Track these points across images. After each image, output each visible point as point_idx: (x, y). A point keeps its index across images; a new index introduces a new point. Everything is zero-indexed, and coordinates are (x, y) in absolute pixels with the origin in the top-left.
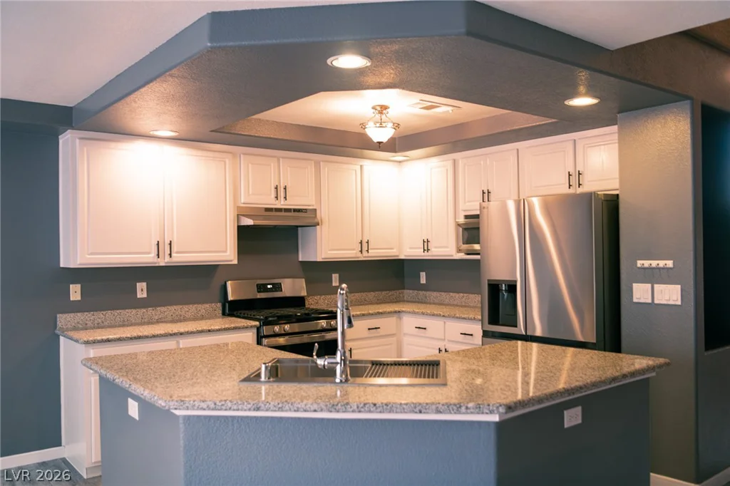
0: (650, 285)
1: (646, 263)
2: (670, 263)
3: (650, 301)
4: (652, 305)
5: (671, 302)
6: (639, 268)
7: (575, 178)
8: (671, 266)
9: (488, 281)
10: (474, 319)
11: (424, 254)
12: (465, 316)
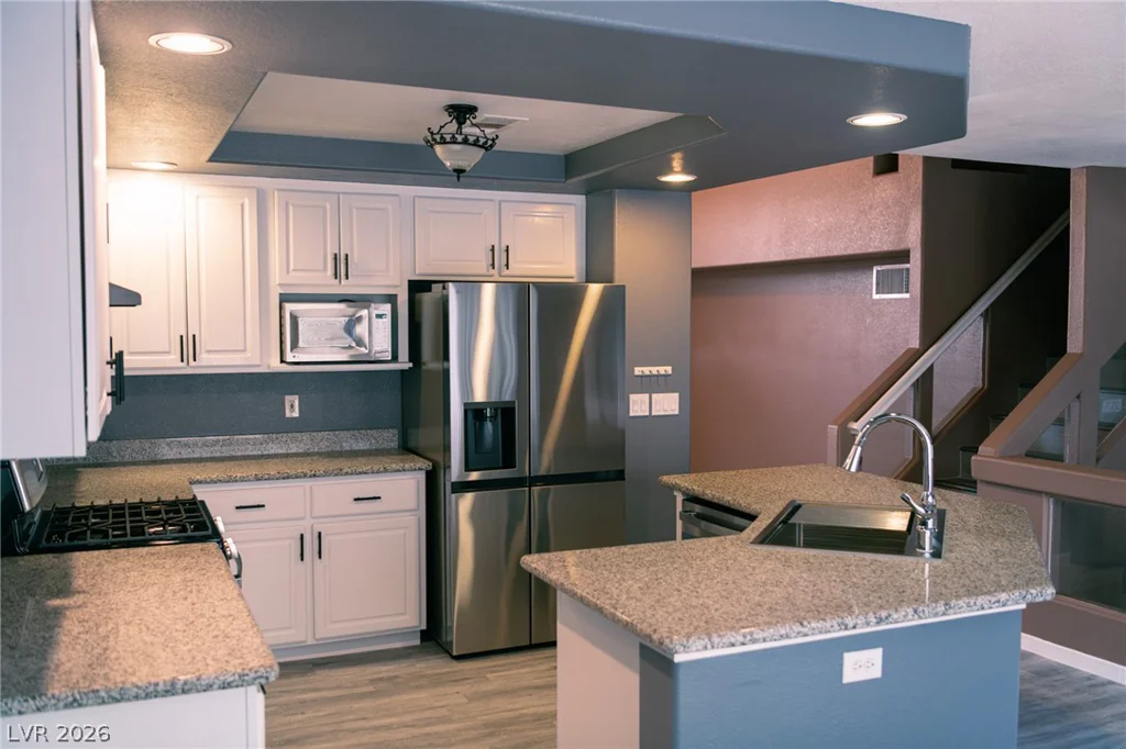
0: (647, 395)
1: (647, 370)
2: (669, 369)
3: (647, 413)
4: (650, 418)
5: (670, 413)
6: (637, 376)
7: (499, 255)
8: (670, 372)
9: (465, 404)
10: (386, 471)
11: (181, 364)
12: (365, 469)
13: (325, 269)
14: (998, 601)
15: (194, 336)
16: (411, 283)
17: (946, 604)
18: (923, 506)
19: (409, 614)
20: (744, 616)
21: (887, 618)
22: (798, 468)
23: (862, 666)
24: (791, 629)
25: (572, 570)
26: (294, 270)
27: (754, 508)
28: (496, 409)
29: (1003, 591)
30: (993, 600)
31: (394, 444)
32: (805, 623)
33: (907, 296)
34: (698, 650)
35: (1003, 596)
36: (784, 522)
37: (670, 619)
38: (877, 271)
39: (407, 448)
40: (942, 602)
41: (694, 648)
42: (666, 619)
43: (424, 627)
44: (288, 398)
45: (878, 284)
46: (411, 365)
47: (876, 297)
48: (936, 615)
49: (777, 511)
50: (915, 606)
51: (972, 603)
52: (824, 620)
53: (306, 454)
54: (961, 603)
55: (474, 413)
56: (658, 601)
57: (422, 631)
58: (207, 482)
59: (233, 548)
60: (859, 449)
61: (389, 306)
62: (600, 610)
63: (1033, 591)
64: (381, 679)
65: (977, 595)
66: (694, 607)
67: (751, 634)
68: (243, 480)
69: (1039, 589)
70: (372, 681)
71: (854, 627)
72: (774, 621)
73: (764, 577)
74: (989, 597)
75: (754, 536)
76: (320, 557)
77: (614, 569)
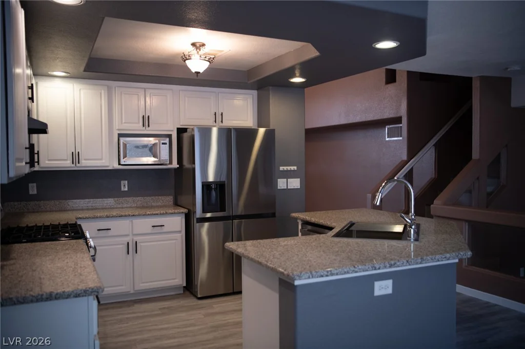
0: (286, 179)
1: (285, 168)
3: (286, 188)
4: (287, 190)
5: (296, 187)
6: (281, 171)
7: (218, 117)
8: (296, 169)
9: (202, 183)
10: (166, 213)
11: (73, 165)
12: (157, 212)
13: (139, 123)
14: (446, 258)
15: (78, 152)
16: (178, 129)
17: (421, 259)
18: (410, 219)
19: (178, 279)
20: (327, 264)
21: (394, 264)
22: (353, 210)
23: (383, 288)
24: (349, 269)
25: (249, 248)
26: (125, 123)
27: (333, 225)
28: (216, 185)
29: (448, 253)
30: (443, 257)
31: (171, 203)
32: (356, 266)
33: (401, 138)
34: (305, 279)
35: (448, 255)
36: (347, 229)
37: (292, 266)
38: (388, 128)
39: (177, 204)
40: (420, 258)
41: (304, 277)
42: (291, 266)
43: (185, 285)
44: (122, 182)
45: (388, 133)
46: (178, 166)
47: (387, 139)
48: (417, 264)
49: (344, 225)
50: (407, 259)
51: (433, 258)
52: (366, 265)
53: (130, 207)
54: (428, 258)
55: (206, 186)
56: (288, 259)
57: (184, 287)
58: (84, 218)
59: (92, 243)
60: (381, 194)
61: (168, 139)
62: (260, 263)
63: (461, 253)
64: (164, 308)
65: (436, 255)
66: (305, 261)
67: (331, 271)
68: (101, 217)
69: (464, 252)
70: (160, 309)
71: (379, 269)
72: (341, 266)
73: (337, 250)
74: (441, 256)
75: (333, 234)
76: (136, 253)
77: (268, 247)
